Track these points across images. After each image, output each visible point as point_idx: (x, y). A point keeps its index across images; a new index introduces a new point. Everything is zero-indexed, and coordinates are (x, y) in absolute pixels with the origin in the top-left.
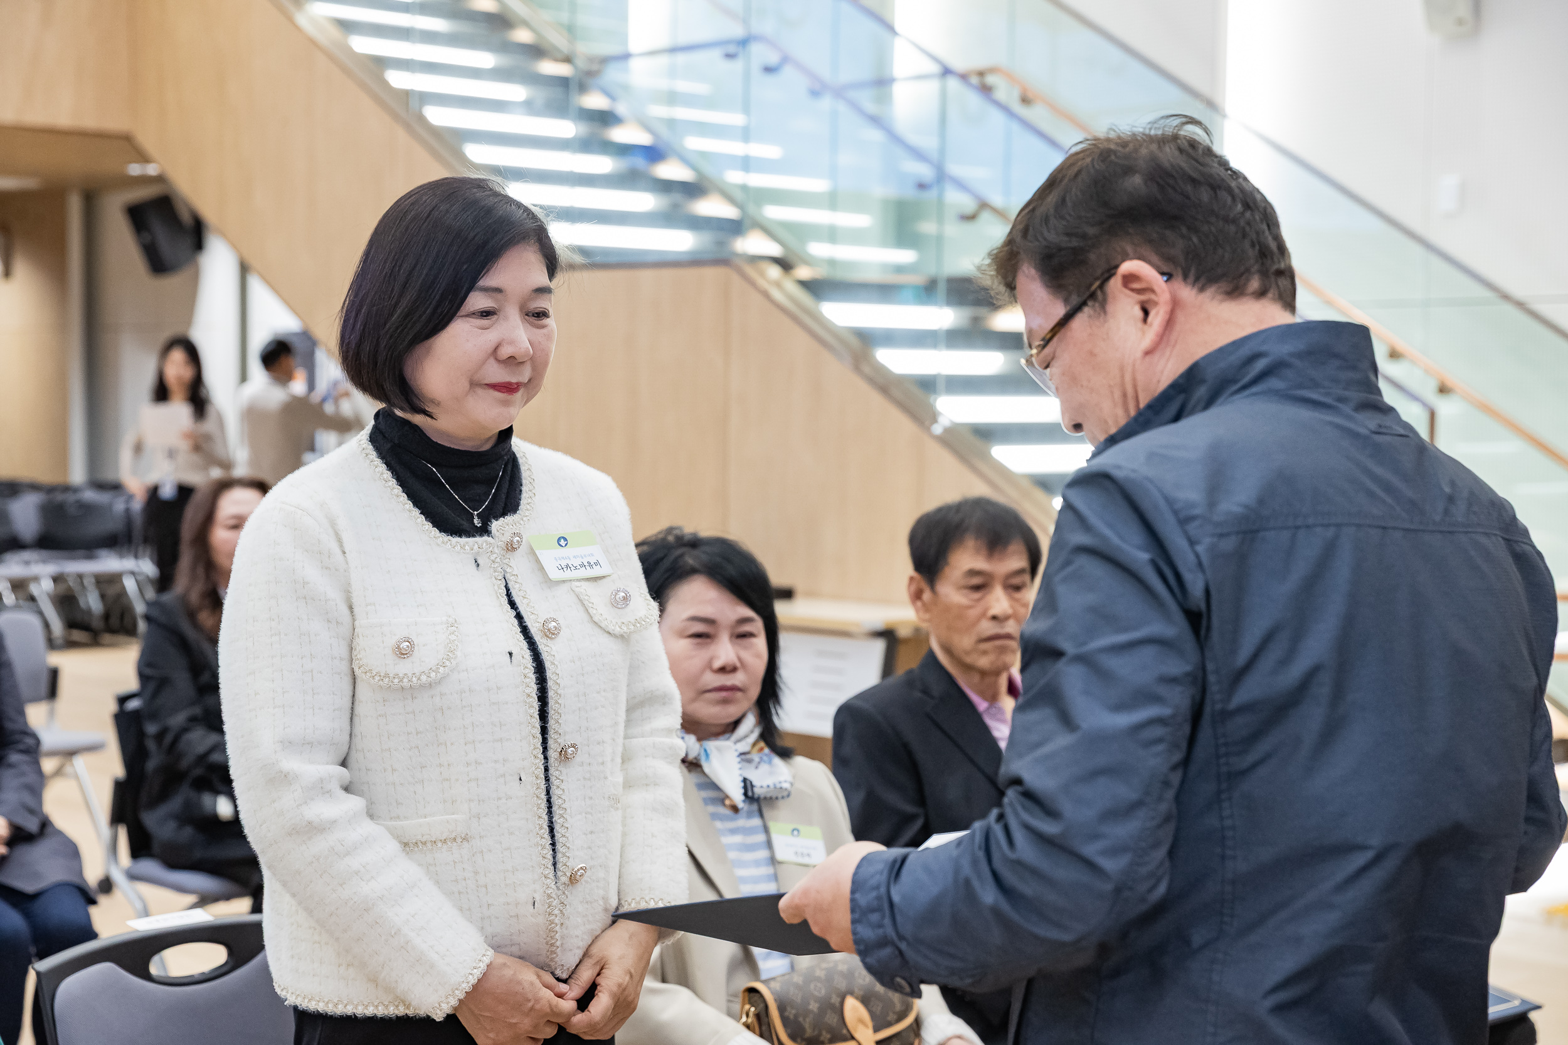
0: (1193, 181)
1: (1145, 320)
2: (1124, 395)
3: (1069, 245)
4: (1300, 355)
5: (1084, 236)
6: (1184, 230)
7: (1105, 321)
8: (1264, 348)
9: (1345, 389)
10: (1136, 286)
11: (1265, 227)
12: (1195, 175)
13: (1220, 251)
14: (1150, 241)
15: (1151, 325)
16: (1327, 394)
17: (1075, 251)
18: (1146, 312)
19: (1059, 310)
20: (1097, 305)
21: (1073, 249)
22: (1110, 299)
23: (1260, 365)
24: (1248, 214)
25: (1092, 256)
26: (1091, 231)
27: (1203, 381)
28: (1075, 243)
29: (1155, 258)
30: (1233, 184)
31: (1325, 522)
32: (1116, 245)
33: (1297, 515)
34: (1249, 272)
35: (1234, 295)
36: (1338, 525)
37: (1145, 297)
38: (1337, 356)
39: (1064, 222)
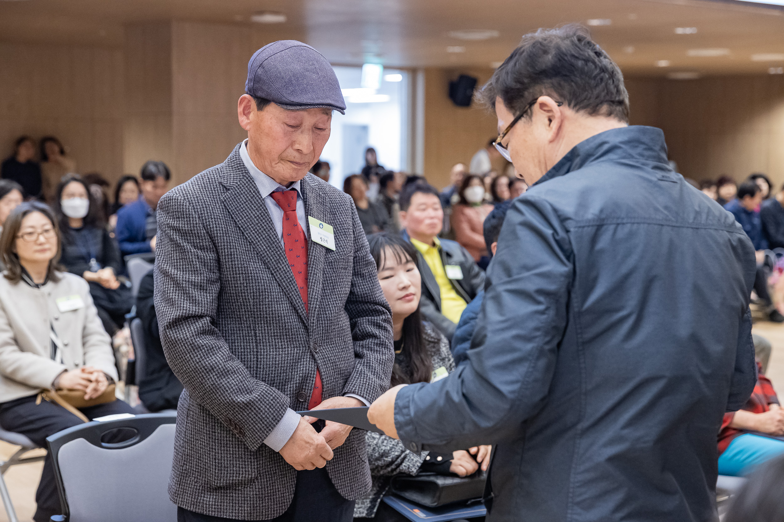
0: (577, 58)
1: (550, 125)
2: (540, 162)
3: (517, 87)
4: (625, 143)
5: (522, 83)
6: (569, 82)
7: (531, 125)
8: (607, 139)
9: (647, 160)
10: (546, 108)
11: (610, 82)
12: (576, 55)
13: (586, 93)
14: (553, 86)
15: (552, 127)
16: (637, 162)
18: (550, 121)
19: (511, 118)
20: (528, 117)
21: (518, 89)
22: (534, 115)
23: (606, 147)
24: (602, 74)
25: (526, 94)
26: (526, 81)
27: (578, 155)
28: (519, 86)
29: (556, 95)
30: (596, 60)
31: (633, 221)
32: (537, 88)
33: (618, 218)
34: (602, 103)
35: (593, 114)
36: (638, 223)
37: (550, 114)
38: (643, 143)
39: (515, 76)
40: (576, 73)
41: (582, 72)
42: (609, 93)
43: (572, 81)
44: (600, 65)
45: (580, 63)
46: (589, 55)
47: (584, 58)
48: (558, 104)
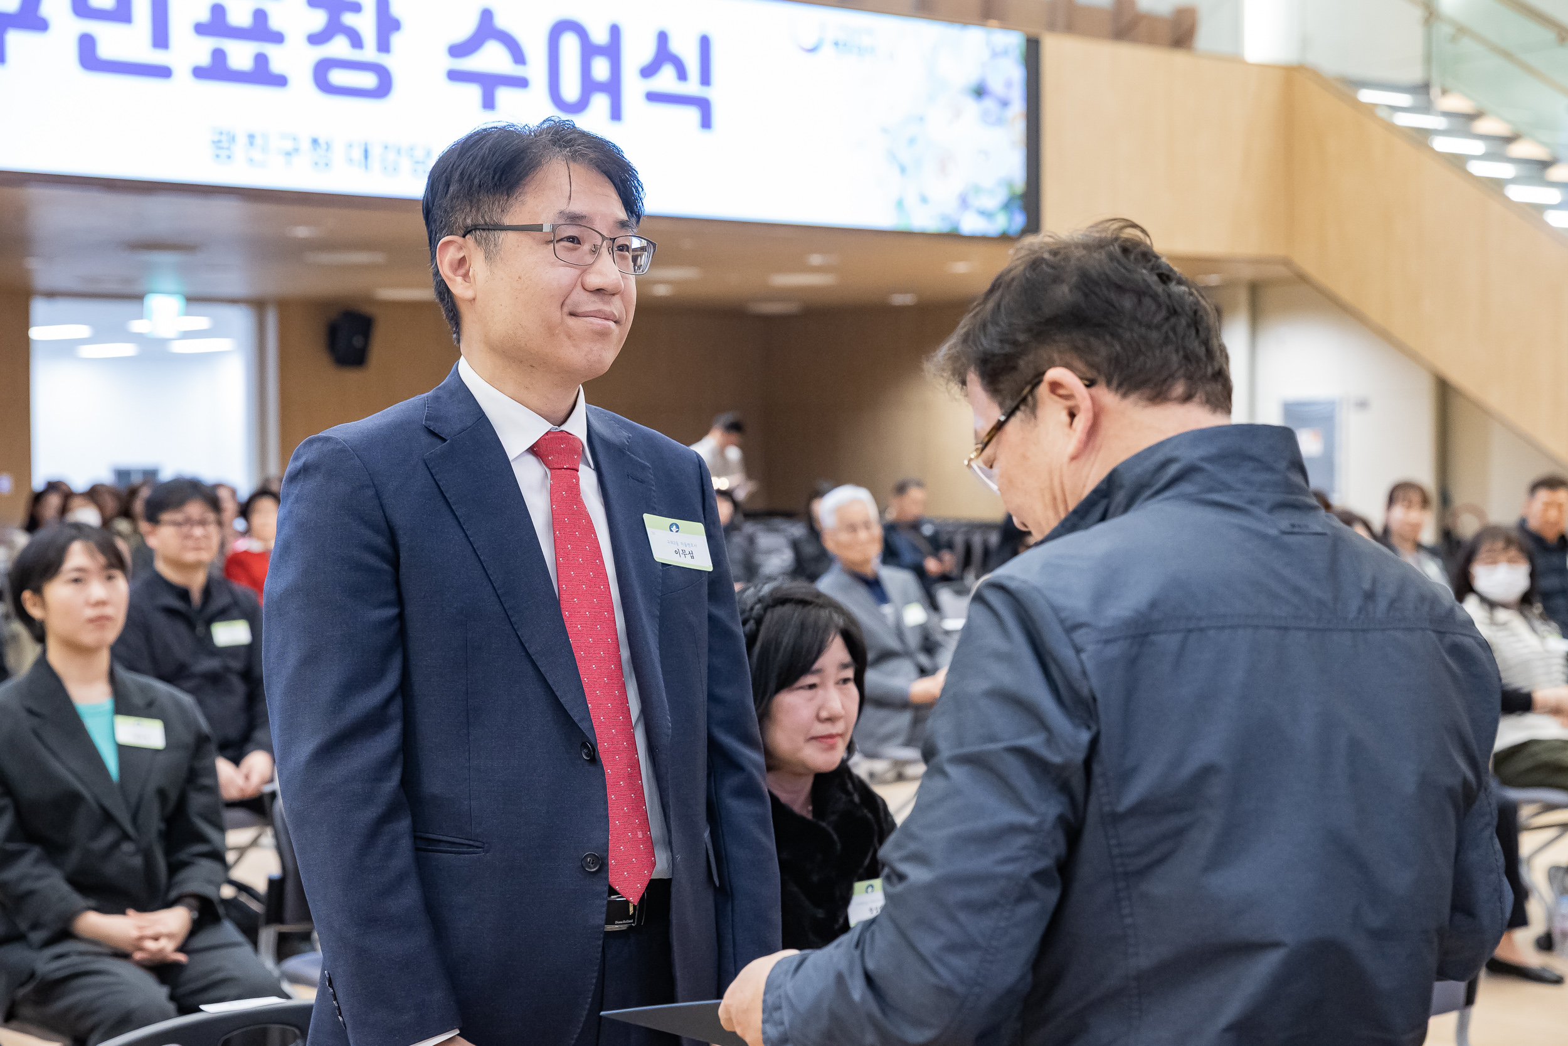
0: (1119, 288)
1: (1071, 423)
2: (1054, 499)
3: (1003, 352)
5: (1014, 343)
6: (1108, 338)
7: (1036, 426)
8: (1177, 453)
9: (1258, 491)
10: (1062, 392)
12: (1120, 282)
13: (1142, 358)
14: (1076, 349)
15: (1075, 431)
16: (1239, 497)
17: (1008, 357)
18: (1072, 415)
19: (996, 414)
20: (1028, 411)
21: (1006, 355)
22: (1040, 405)
23: (1174, 469)
24: (1174, 319)
25: (1022, 363)
26: (1022, 338)
27: (1122, 486)
28: (1008, 349)
29: (1079, 365)
30: (1160, 289)
31: (1219, 624)
32: (1044, 352)
33: (1189, 617)
34: (1173, 376)
35: (1157, 401)
36: (1233, 628)
37: (1069, 403)
38: (1251, 458)
39: (998, 329)
42: (1187, 355)
43: (1113, 336)
44: (1168, 299)
45: (1127, 300)
46: (1145, 280)
47: (1135, 288)
48: (1087, 383)
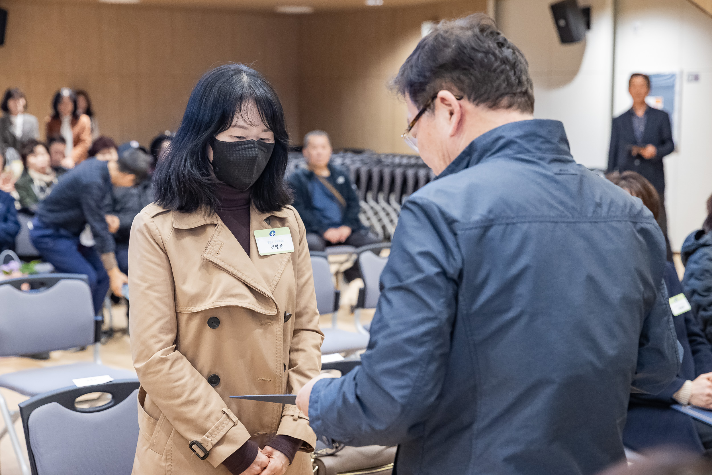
1: (451, 118)
2: (444, 155)
4: (521, 137)
5: (425, 77)
6: (469, 76)
7: (434, 119)
8: (503, 134)
9: (544, 153)
10: (446, 102)
11: (511, 73)
12: (476, 48)
13: (486, 87)
14: (453, 80)
15: (452, 122)
16: (534, 156)
17: (421, 84)
18: (451, 114)
19: (416, 112)
20: (431, 111)
22: (436, 108)
23: (501, 142)
24: (503, 66)
25: (428, 88)
26: (428, 74)
27: (476, 150)
28: (421, 79)
29: (455, 89)
30: (497, 52)
31: (523, 221)
32: (438, 82)
33: (508, 218)
34: (502, 95)
35: (493, 108)
36: (530, 222)
37: (450, 108)
38: (540, 136)
39: (418, 69)
40: (475, 66)
41: (482, 64)
42: (510, 85)
43: (472, 74)
44: (501, 56)
45: (480, 55)
46: (489, 47)
47: (484, 50)
48: (458, 98)
